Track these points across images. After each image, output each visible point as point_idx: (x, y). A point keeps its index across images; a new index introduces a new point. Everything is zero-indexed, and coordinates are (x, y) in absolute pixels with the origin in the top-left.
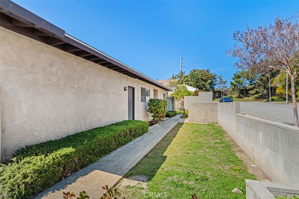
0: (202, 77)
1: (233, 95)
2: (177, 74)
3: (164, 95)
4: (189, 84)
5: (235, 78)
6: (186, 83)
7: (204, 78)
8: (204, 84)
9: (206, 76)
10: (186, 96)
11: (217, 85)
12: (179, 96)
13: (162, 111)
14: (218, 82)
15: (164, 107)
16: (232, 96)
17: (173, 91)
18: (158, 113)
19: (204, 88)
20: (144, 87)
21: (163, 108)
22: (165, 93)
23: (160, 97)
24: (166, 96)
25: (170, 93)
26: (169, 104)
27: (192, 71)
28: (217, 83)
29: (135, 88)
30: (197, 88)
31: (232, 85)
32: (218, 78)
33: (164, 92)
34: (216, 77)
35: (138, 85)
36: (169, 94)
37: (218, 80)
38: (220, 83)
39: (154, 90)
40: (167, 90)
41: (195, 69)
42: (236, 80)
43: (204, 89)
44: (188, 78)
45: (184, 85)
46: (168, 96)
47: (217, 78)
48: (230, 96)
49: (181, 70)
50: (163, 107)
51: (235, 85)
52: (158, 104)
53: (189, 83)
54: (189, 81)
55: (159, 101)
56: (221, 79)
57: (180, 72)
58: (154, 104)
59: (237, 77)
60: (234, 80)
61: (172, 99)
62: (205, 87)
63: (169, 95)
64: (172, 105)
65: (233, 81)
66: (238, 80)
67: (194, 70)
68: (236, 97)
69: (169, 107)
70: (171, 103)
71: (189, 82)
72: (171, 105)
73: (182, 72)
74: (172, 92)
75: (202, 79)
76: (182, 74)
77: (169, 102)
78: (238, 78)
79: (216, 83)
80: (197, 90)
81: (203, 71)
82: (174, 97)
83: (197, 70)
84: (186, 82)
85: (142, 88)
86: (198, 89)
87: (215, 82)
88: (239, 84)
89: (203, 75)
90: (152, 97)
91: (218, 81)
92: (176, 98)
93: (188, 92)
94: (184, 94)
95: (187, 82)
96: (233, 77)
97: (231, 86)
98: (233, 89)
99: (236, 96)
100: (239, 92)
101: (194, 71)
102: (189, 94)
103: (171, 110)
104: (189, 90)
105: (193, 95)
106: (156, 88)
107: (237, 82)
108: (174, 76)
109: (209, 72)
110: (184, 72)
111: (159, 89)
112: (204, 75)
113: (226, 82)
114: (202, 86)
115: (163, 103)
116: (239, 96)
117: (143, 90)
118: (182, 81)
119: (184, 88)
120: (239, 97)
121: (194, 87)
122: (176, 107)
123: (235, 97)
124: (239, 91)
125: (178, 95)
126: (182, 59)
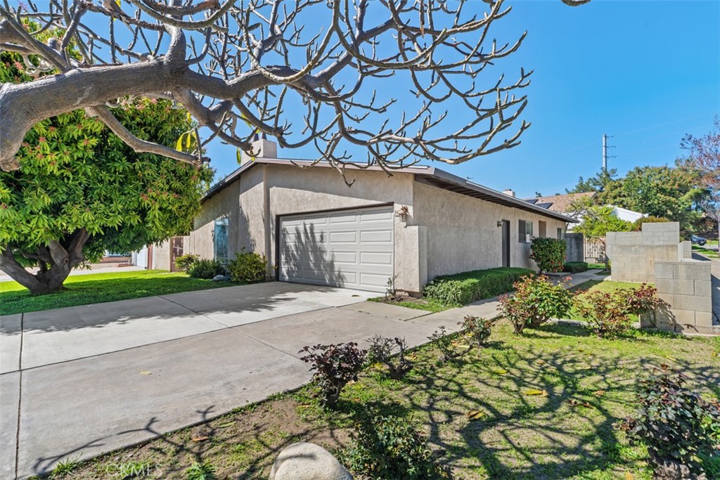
0: (663, 184)
2: (592, 177)
3: (559, 230)
4: (624, 204)
6: (615, 200)
7: (667, 187)
9: (675, 182)
10: (614, 231)
12: (594, 232)
13: (556, 258)
15: (561, 252)
17: (578, 222)
18: (548, 260)
19: (668, 211)
20: (522, 219)
21: (560, 254)
22: (561, 227)
23: (551, 233)
24: (563, 232)
25: (571, 226)
26: (571, 247)
27: (632, 170)
29: (511, 223)
30: (645, 213)
33: (560, 224)
35: (514, 217)
36: (569, 227)
39: (540, 222)
40: (564, 220)
41: (641, 167)
43: (670, 213)
45: (609, 206)
46: (567, 232)
49: (604, 166)
50: (559, 251)
52: (549, 246)
53: (623, 201)
54: (624, 196)
55: (551, 241)
57: (600, 172)
58: (542, 246)
61: (578, 238)
62: (672, 209)
63: (570, 230)
64: (576, 250)
67: (636, 168)
69: (571, 254)
70: (574, 246)
71: (624, 199)
72: (574, 251)
73: (608, 170)
74: (578, 224)
75: (663, 191)
76: (608, 175)
77: (571, 244)
80: (643, 218)
81: (665, 168)
82: (581, 235)
83: (647, 168)
84: (615, 198)
85: (520, 221)
86: (647, 215)
89: (664, 180)
90: (536, 234)
92: (588, 237)
93: (618, 223)
94: (609, 228)
95: (618, 199)
101: (639, 171)
102: (623, 227)
103: (575, 260)
104: (621, 219)
105: (632, 230)
106: (543, 219)
108: (584, 183)
110: (614, 171)
111: (548, 221)
112: (669, 180)
114: (664, 207)
115: (560, 245)
117: (522, 224)
118: (605, 198)
119: (610, 213)
121: (637, 211)
122: (586, 254)
125: (592, 228)
126: (606, 137)
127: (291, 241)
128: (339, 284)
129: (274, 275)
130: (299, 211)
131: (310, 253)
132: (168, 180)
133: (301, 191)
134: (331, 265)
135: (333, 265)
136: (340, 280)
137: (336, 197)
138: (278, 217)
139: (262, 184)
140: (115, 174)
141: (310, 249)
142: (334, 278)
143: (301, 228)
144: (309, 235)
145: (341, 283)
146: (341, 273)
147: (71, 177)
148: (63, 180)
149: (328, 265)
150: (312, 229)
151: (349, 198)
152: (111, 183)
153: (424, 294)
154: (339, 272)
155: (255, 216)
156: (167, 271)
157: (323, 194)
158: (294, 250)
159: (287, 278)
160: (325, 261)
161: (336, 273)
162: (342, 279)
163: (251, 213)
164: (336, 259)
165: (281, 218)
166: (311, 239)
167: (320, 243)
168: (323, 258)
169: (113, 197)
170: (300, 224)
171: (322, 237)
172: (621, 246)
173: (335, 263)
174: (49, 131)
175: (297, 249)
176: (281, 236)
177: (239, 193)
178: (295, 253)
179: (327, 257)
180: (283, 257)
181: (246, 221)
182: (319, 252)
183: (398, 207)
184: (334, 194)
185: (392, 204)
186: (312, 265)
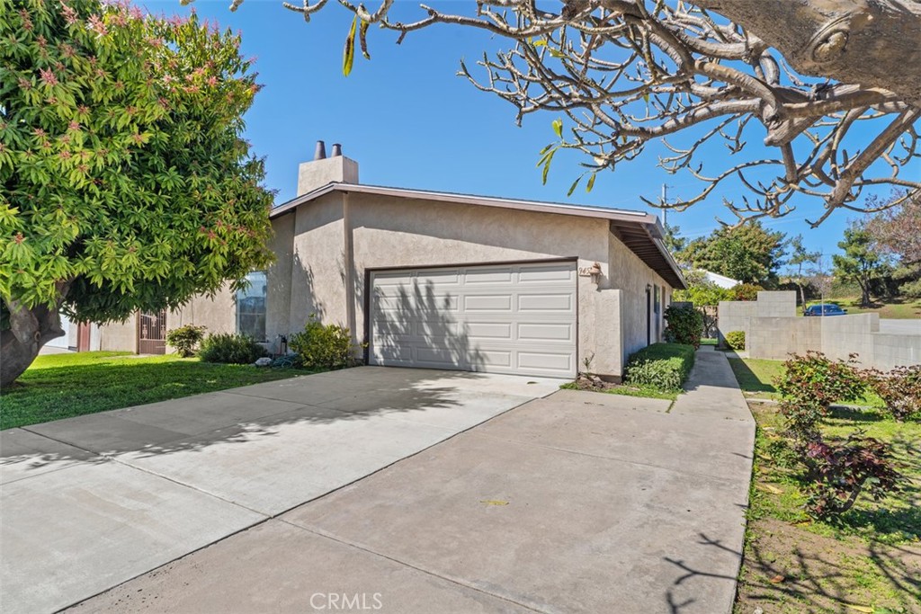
0: (750, 247)
1: (842, 296)
4: (710, 267)
5: (851, 244)
6: (700, 263)
8: (756, 267)
9: (761, 245)
11: (787, 265)
14: (790, 257)
16: (840, 300)
20: (656, 283)
23: (668, 302)
28: (786, 260)
29: (651, 288)
30: (737, 279)
31: (840, 265)
32: (790, 245)
33: (671, 291)
34: (783, 241)
35: (653, 281)
37: (791, 249)
38: (797, 260)
39: (663, 288)
42: (853, 248)
43: (755, 280)
44: (707, 249)
45: (701, 270)
47: (787, 243)
48: (833, 300)
51: (848, 268)
54: (709, 259)
56: (799, 248)
59: (857, 240)
60: (845, 248)
62: (758, 276)
65: (843, 254)
66: (861, 250)
68: (854, 305)
75: (751, 254)
76: (671, 233)
78: (860, 244)
79: (783, 258)
80: (739, 285)
84: (699, 260)
85: (655, 286)
86: (741, 282)
87: (780, 256)
88: (863, 263)
89: (751, 242)
90: (661, 302)
91: (791, 255)
93: (715, 289)
96: (843, 239)
97: (837, 268)
98: (843, 279)
99: (854, 299)
100: (863, 287)
102: (724, 295)
104: (718, 285)
107: (855, 255)
109: (759, 227)
110: (677, 229)
111: (666, 286)
112: (755, 243)
113: (818, 255)
114: (751, 273)
116: (863, 299)
117: (655, 290)
120: (865, 304)
121: (730, 277)
123: (849, 304)
124: (863, 284)
126: (665, 187)
127: (389, 306)
128: (476, 367)
129: (361, 357)
130: (411, 265)
131: (424, 324)
132: (238, 208)
133: (415, 235)
134: (463, 341)
135: (467, 341)
136: (479, 361)
137: (479, 247)
138: (368, 271)
139: (341, 223)
140: (157, 193)
141: (425, 318)
142: (468, 358)
143: (409, 288)
144: (424, 298)
145: (480, 366)
146: (480, 352)
147: (98, 193)
148: (81, 197)
149: (457, 340)
150: (429, 290)
151: (501, 249)
152: (152, 208)
153: (624, 378)
154: (477, 350)
155: (326, 270)
156: (131, 353)
157: (456, 241)
158: (395, 319)
159: (382, 360)
160: (451, 335)
161: (472, 352)
162: (482, 359)
163: (318, 264)
164: (472, 332)
165: (372, 274)
166: (426, 303)
167: (443, 311)
168: (448, 331)
169: (154, 230)
170: (408, 283)
171: (447, 302)
172: (760, 318)
173: (469, 338)
174: (76, 113)
175: (400, 318)
176: (373, 300)
177: (294, 233)
178: (397, 324)
179: (457, 329)
180: (375, 330)
181: (306, 277)
182: (440, 324)
183: (585, 264)
184: (476, 243)
185: (575, 259)
186: (428, 340)
